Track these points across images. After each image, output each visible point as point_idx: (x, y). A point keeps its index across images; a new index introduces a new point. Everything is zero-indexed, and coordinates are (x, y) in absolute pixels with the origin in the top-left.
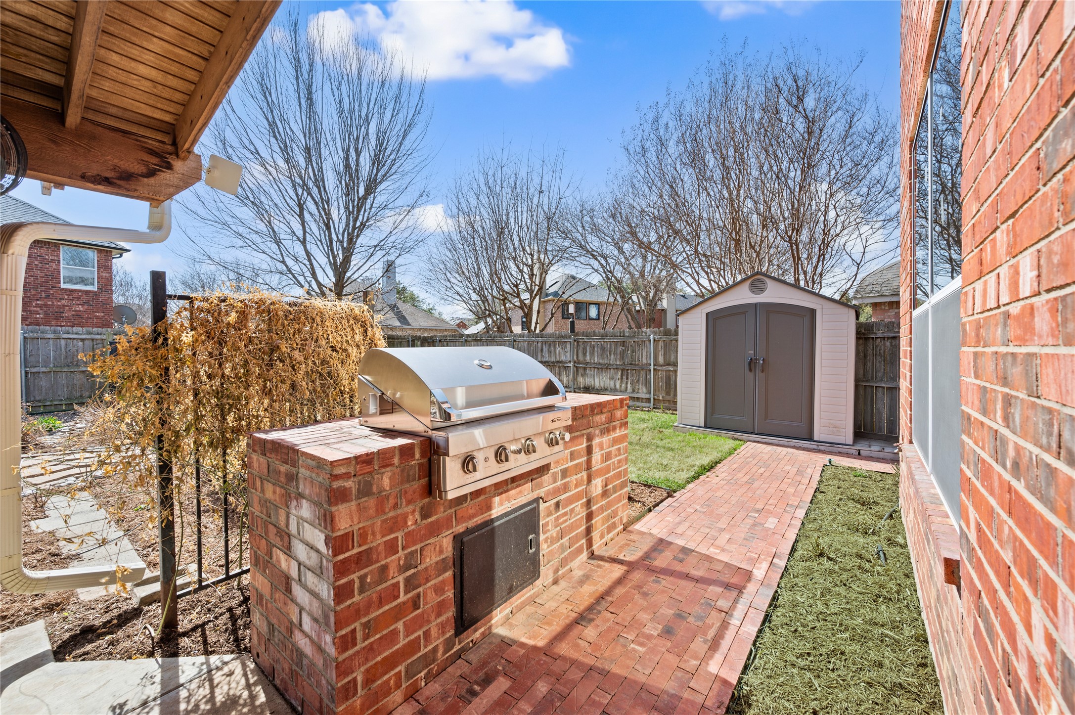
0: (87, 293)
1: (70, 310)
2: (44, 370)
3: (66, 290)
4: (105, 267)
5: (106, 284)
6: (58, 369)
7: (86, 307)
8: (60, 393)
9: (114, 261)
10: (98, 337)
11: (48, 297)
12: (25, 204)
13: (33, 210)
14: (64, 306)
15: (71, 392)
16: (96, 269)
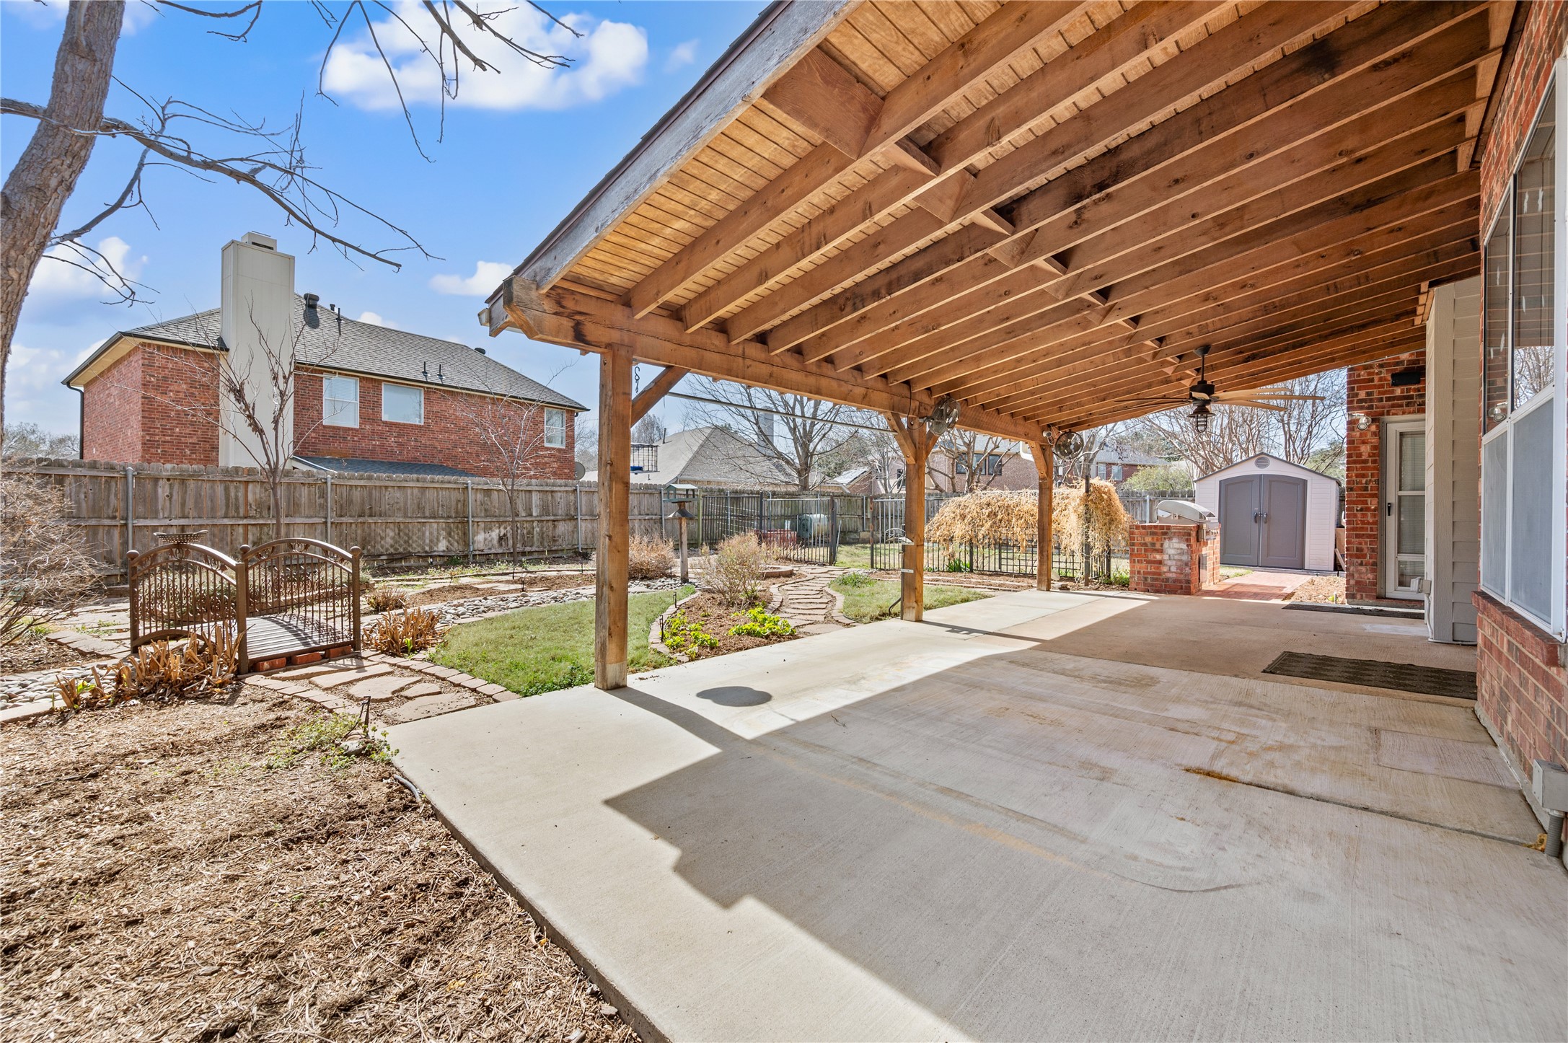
0: (559, 450)
1: (549, 467)
3: (547, 448)
4: (570, 427)
5: (571, 442)
7: (558, 464)
14: (546, 463)
16: (564, 429)
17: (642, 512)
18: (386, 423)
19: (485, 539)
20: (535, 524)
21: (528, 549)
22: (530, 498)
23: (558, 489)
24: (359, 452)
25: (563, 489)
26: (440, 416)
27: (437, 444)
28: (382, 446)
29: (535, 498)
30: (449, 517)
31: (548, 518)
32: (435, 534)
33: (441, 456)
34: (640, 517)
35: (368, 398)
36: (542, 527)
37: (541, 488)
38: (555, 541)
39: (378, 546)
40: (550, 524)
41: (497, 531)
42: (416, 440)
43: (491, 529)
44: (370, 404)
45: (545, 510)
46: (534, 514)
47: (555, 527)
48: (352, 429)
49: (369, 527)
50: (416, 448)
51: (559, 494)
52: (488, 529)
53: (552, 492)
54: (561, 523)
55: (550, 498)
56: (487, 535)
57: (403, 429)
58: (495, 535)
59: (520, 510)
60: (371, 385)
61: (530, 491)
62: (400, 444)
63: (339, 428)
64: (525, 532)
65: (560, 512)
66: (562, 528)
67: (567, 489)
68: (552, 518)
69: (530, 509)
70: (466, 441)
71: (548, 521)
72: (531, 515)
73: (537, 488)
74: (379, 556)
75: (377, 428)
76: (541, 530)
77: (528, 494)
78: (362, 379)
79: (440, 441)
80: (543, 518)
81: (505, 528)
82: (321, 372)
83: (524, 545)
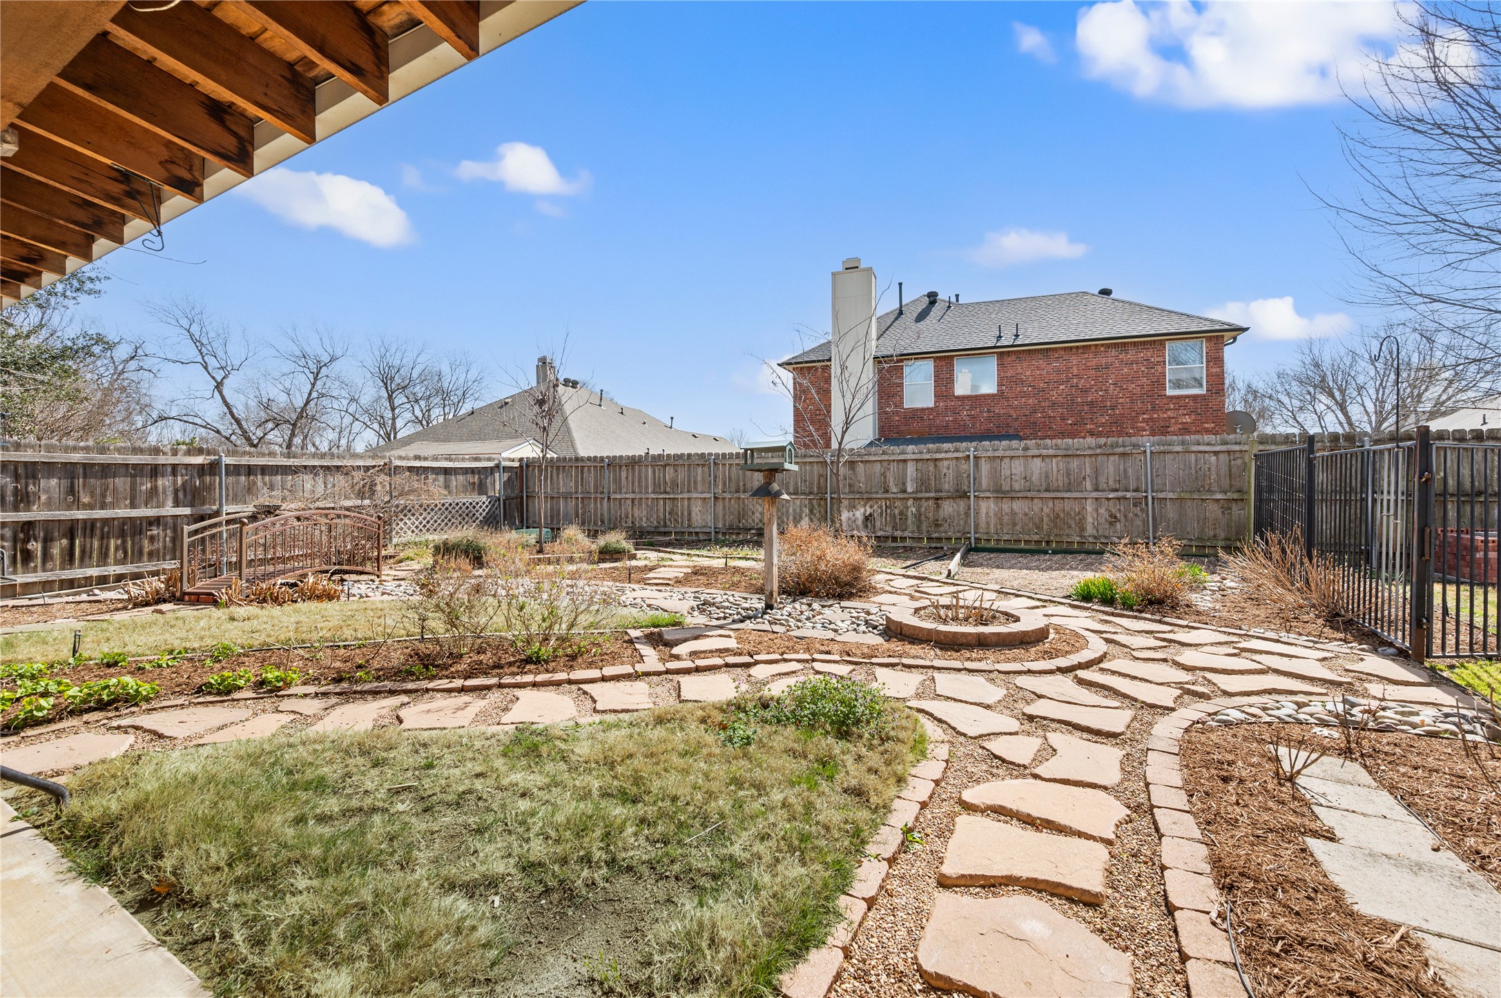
0: (1195, 398)
1: (1176, 423)
2: (1171, 495)
3: (1172, 397)
4: (1215, 360)
5: (1217, 383)
6: (1187, 496)
7: (1193, 417)
8: (1189, 529)
9: (1226, 348)
10: (1237, 448)
11: (1153, 409)
12: (1131, 303)
13: (1138, 308)
14: (1170, 418)
15: (1203, 530)
16: (1204, 365)
17: (1103, 485)
18: (958, 397)
19: (849, 519)
20: (910, 502)
21: (898, 534)
22: (905, 470)
23: (943, 455)
24: (934, 429)
25: (949, 455)
26: (1017, 380)
27: (1012, 412)
28: (955, 421)
29: (911, 469)
30: (811, 493)
31: (927, 495)
32: (798, 510)
33: (1016, 424)
34: (1095, 495)
35: (942, 376)
36: (920, 507)
37: (918, 456)
38: (937, 525)
39: (750, 521)
40: (931, 503)
41: (862, 510)
42: (989, 411)
43: (854, 507)
44: (944, 381)
45: (923, 484)
46: (909, 490)
47: (938, 506)
48: (928, 409)
49: (744, 503)
50: (989, 419)
51: (946, 463)
52: (852, 507)
53: (936, 460)
54: (947, 502)
55: (932, 469)
56: (851, 514)
57: (975, 400)
58: (859, 514)
59: (891, 484)
60: (943, 363)
61: (905, 461)
62: (972, 417)
63: (917, 410)
64: (897, 512)
65: (946, 487)
66: (948, 508)
67: (956, 455)
68: (932, 495)
69: (904, 484)
70: (1047, 403)
71: (927, 499)
72: (904, 491)
73: (913, 457)
74: (750, 529)
75: (950, 403)
76: (918, 510)
77: (901, 465)
78: (936, 359)
79: (1015, 408)
80: (920, 495)
81: (871, 507)
82: (902, 361)
83: (895, 528)
